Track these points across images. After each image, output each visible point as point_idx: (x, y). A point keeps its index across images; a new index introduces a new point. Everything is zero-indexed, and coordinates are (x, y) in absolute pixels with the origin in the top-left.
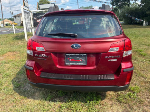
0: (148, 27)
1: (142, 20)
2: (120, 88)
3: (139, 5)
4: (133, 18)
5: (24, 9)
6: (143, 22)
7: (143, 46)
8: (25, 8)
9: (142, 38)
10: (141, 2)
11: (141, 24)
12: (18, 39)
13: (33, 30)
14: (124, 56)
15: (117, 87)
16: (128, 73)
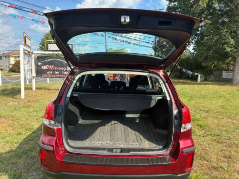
0: (204, 84)
1: (196, 74)
2: (179, 176)
3: (191, 53)
4: (184, 70)
5: (24, 50)
6: (197, 76)
7: (201, 112)
8: (26, 48)
9: (199, 101)
10: (193, 49)
11: (194, 79)
12: (7, 95)
13: (34, 81)
14: (182, 130)
15: (176, 175)
16: (189, 154)
